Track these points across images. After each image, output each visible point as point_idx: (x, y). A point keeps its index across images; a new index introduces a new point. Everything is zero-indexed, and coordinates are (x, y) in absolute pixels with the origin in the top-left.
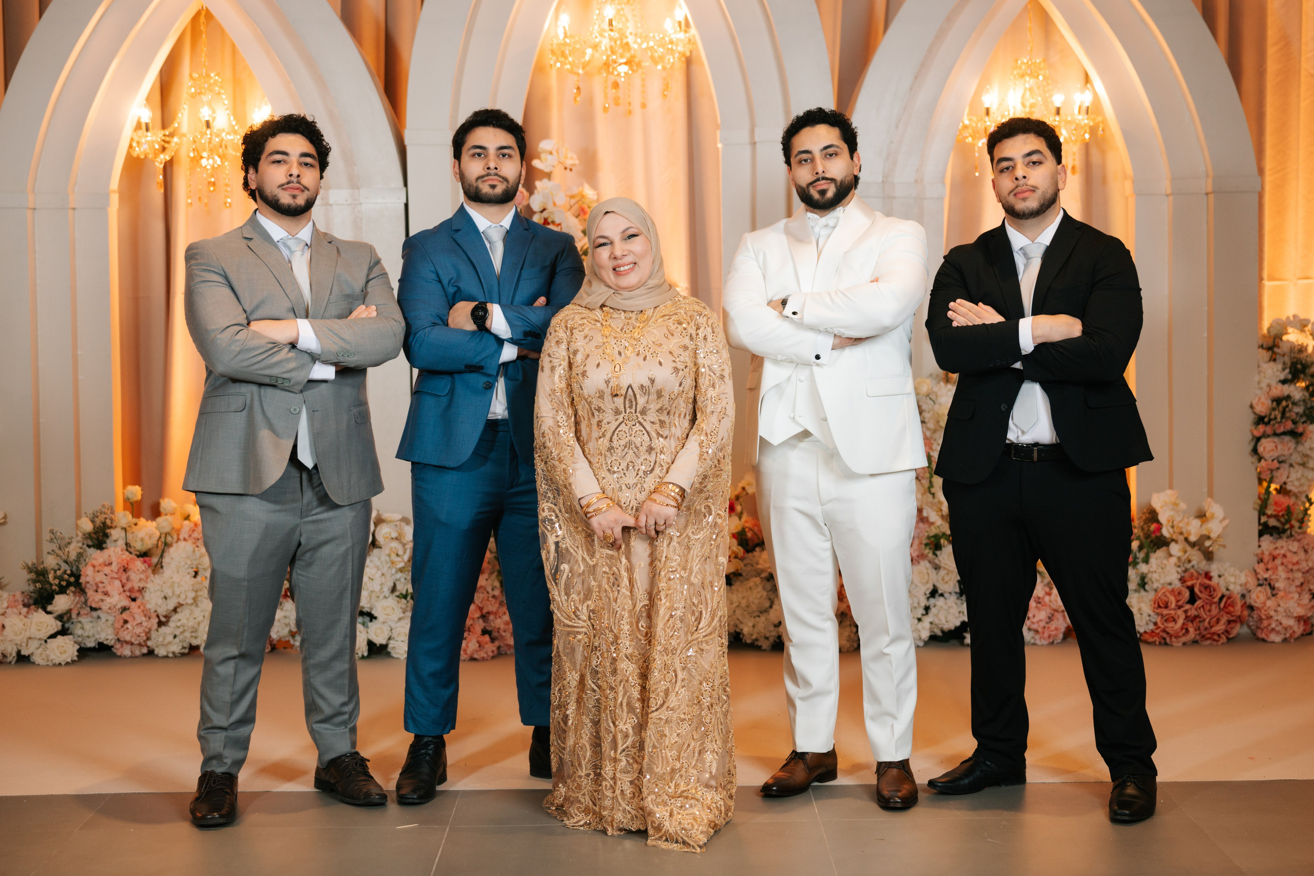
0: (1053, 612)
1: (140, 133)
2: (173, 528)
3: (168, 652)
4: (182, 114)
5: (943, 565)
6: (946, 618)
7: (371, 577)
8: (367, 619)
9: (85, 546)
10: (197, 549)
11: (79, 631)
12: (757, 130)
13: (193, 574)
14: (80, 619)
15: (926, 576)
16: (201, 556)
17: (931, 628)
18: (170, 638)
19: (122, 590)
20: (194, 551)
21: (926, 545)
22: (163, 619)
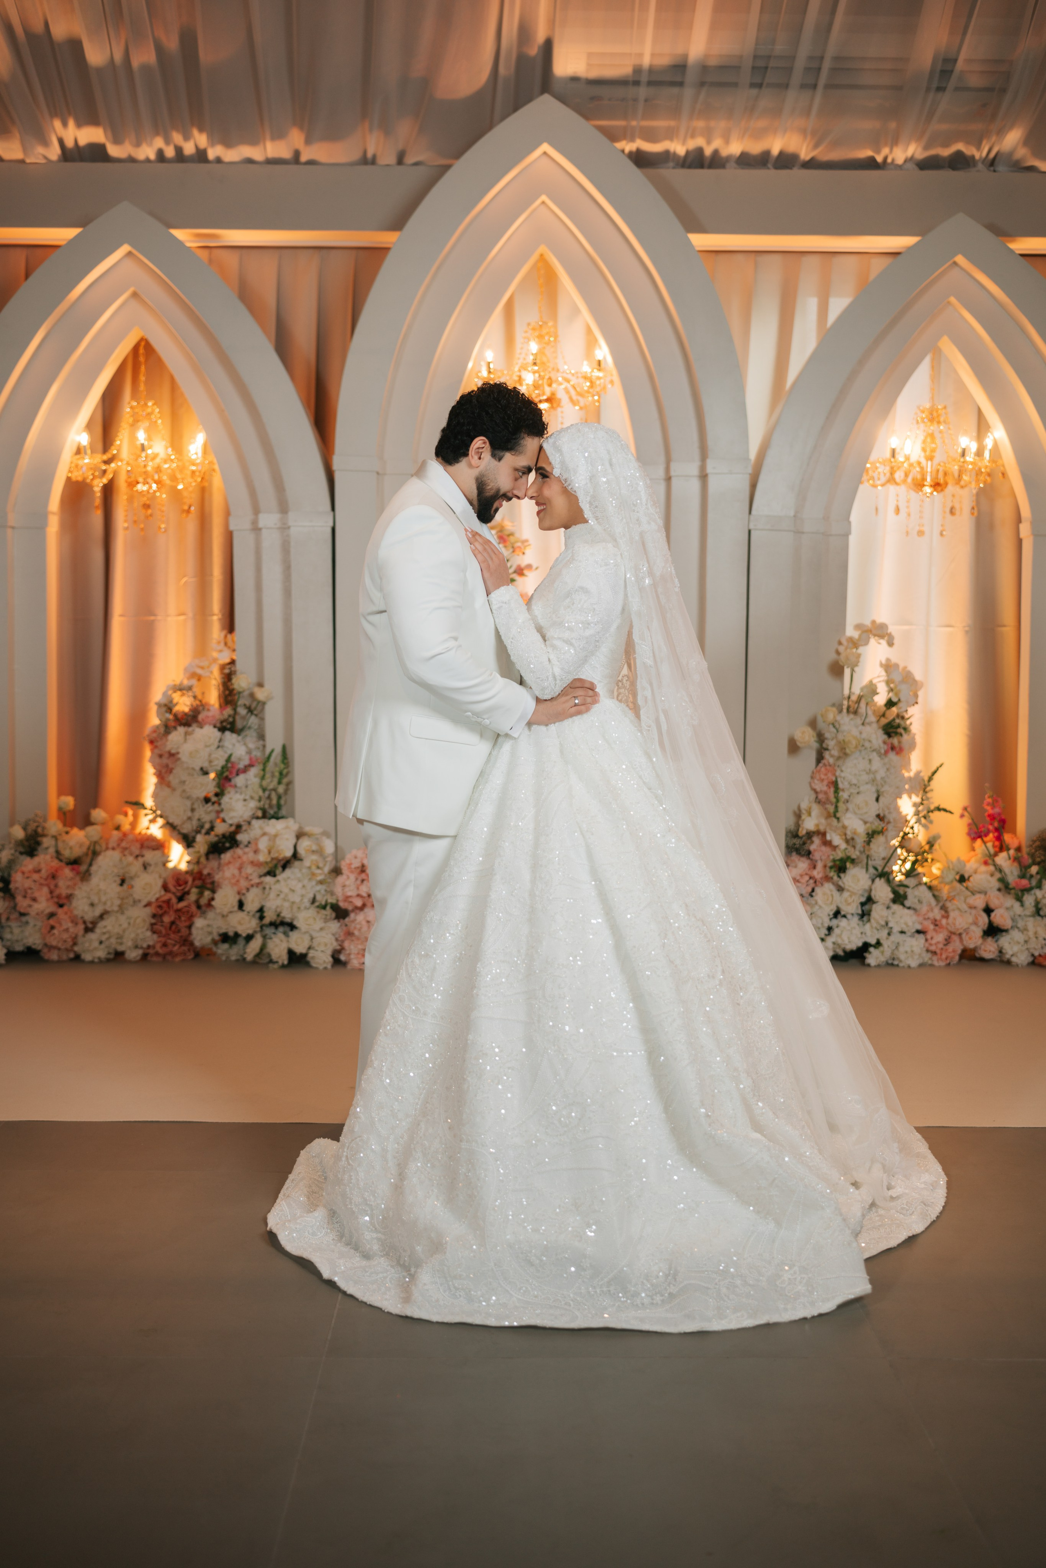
0: (949, 935)
1: (78, 456)
2: (101, 838)
3: (94, 958)
4: (121, 440)
5: (847, 887)
6: (849, 938)
7: (293, 888)
8: (287, 929)
9: (17, 854)
10: (123, 858)
11: (8, 936)
12: (673, 466)
13: (119, 882)
14: (10, 923)
15: (830, 899)
16: (129, 864)
17: (834, 948)
18: (96, 944)
19: (49, 896)
20: (121, 860)
21: (831, 868)
22: (90, 925)
